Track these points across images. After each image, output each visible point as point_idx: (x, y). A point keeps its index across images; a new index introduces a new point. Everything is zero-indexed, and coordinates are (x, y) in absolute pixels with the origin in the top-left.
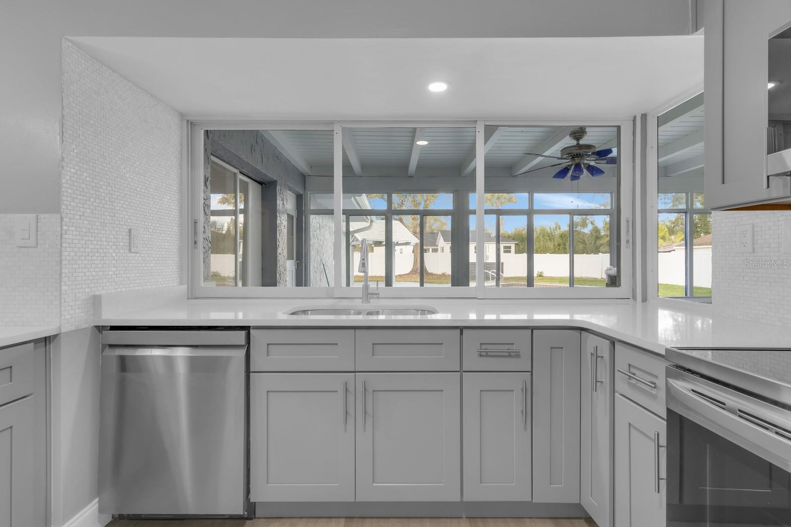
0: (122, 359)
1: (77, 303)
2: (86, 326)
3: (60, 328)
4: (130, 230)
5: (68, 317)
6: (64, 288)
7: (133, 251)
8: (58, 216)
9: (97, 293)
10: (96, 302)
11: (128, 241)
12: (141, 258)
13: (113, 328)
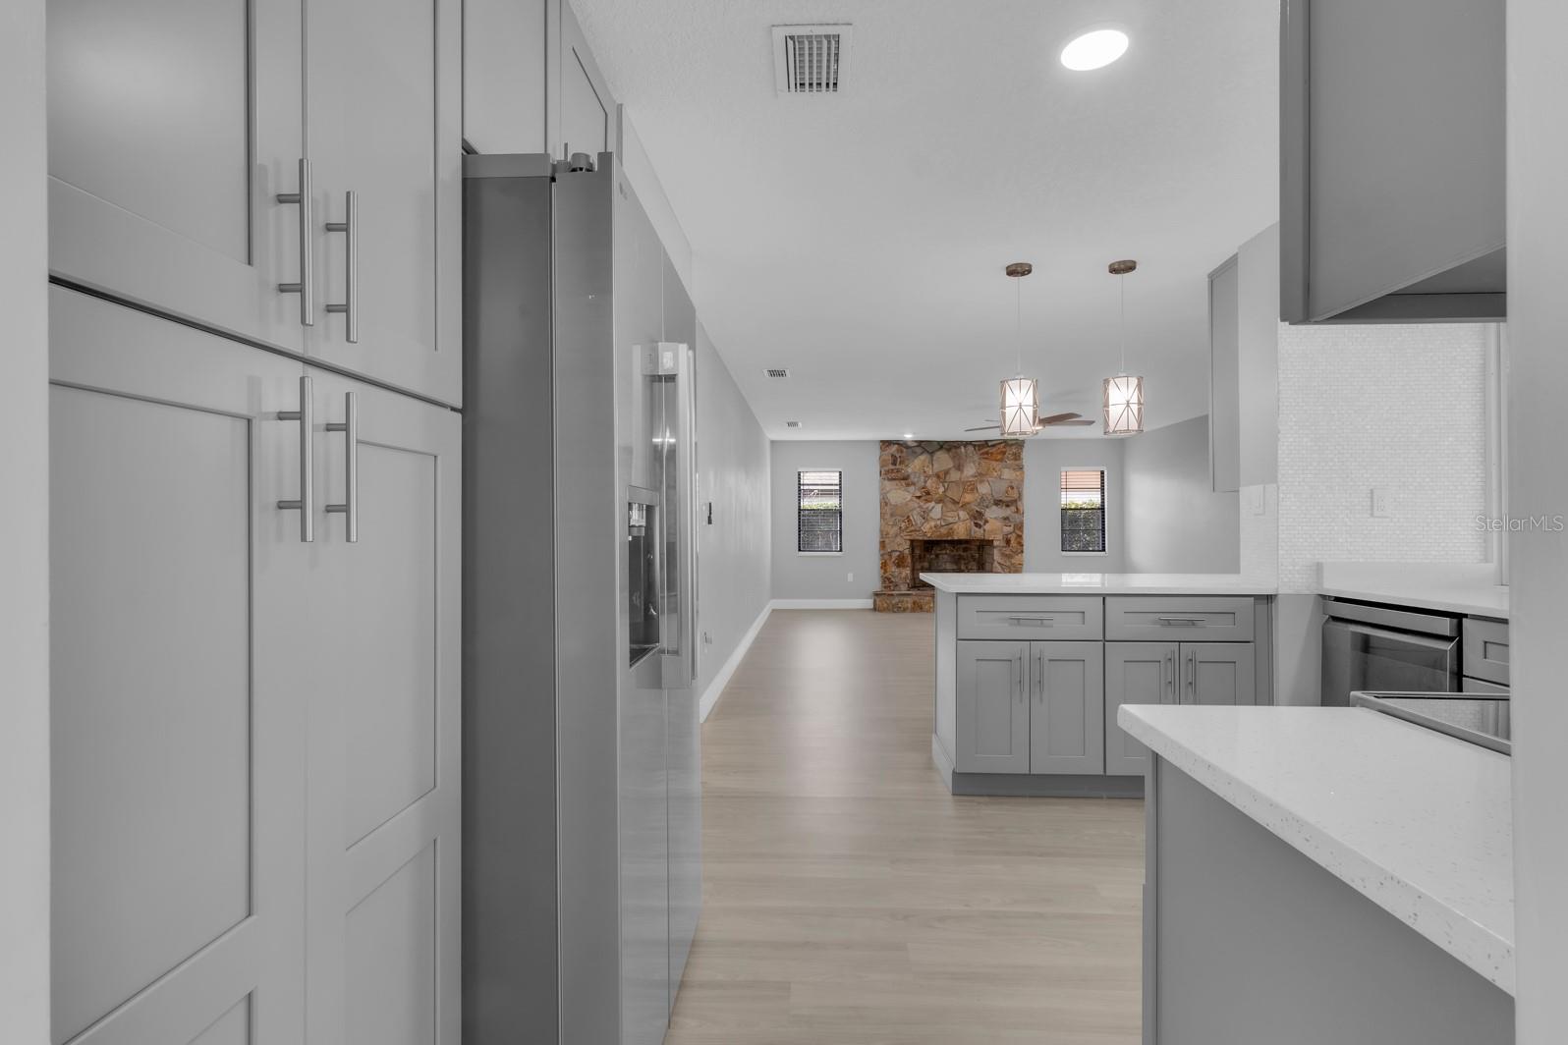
0: (1366, 639)
1: (1297, 568)
2: (1307, 592)
3: (1277, 589)
4: (1372, 492)
5: (1286, 580)
6: (1281, 552)
7: (1375, 515)
8: (1275, 485)
9: (1320, 561)
10: (1319, 568)
11: (1369, 503)
12: (1392, 524)
13: (1338, 599)
